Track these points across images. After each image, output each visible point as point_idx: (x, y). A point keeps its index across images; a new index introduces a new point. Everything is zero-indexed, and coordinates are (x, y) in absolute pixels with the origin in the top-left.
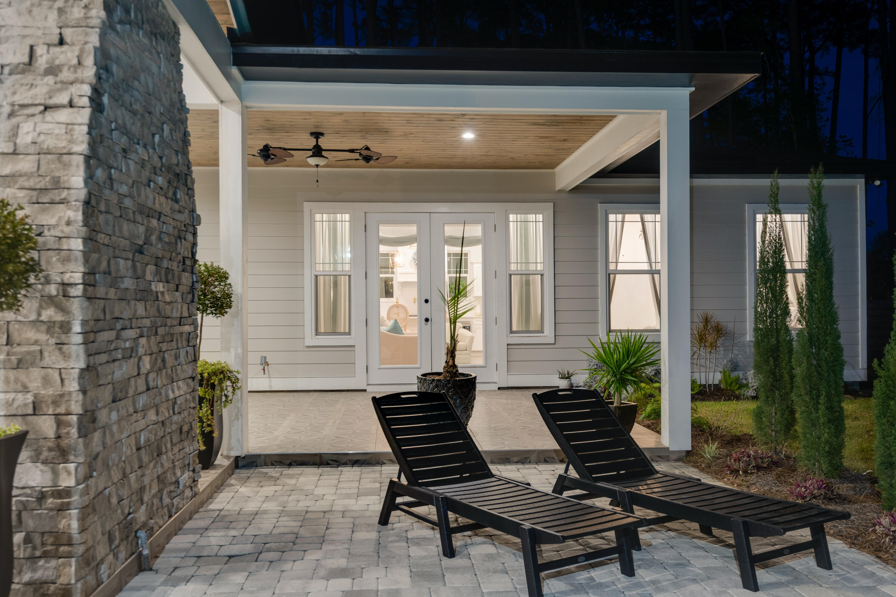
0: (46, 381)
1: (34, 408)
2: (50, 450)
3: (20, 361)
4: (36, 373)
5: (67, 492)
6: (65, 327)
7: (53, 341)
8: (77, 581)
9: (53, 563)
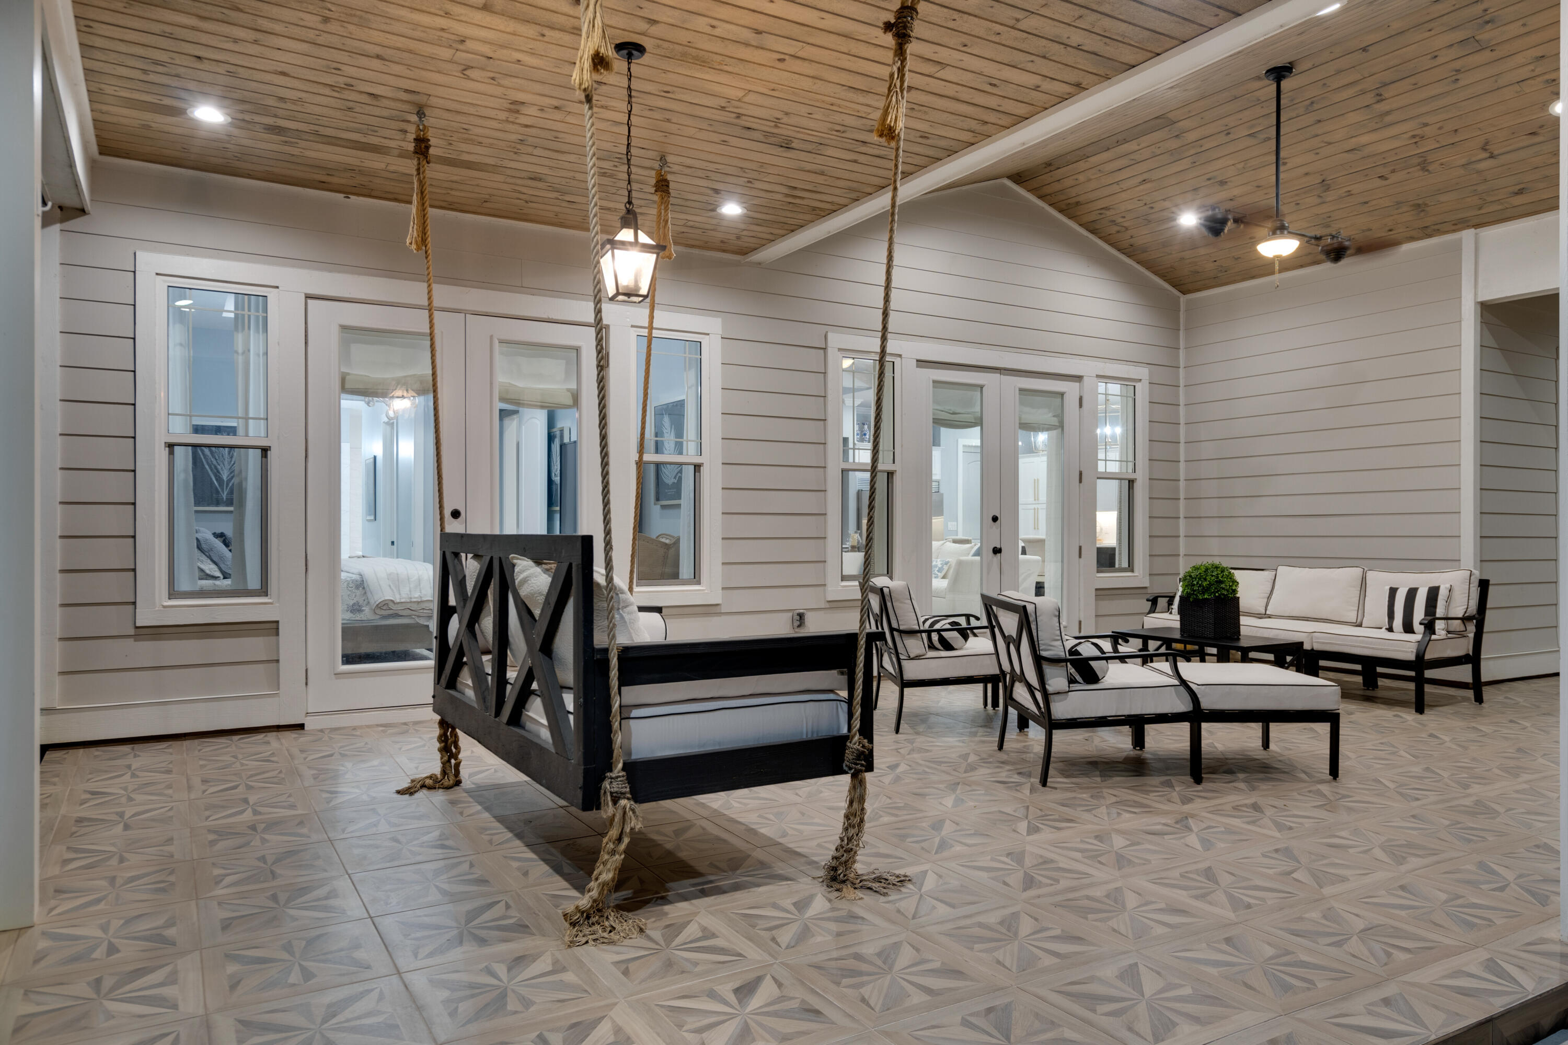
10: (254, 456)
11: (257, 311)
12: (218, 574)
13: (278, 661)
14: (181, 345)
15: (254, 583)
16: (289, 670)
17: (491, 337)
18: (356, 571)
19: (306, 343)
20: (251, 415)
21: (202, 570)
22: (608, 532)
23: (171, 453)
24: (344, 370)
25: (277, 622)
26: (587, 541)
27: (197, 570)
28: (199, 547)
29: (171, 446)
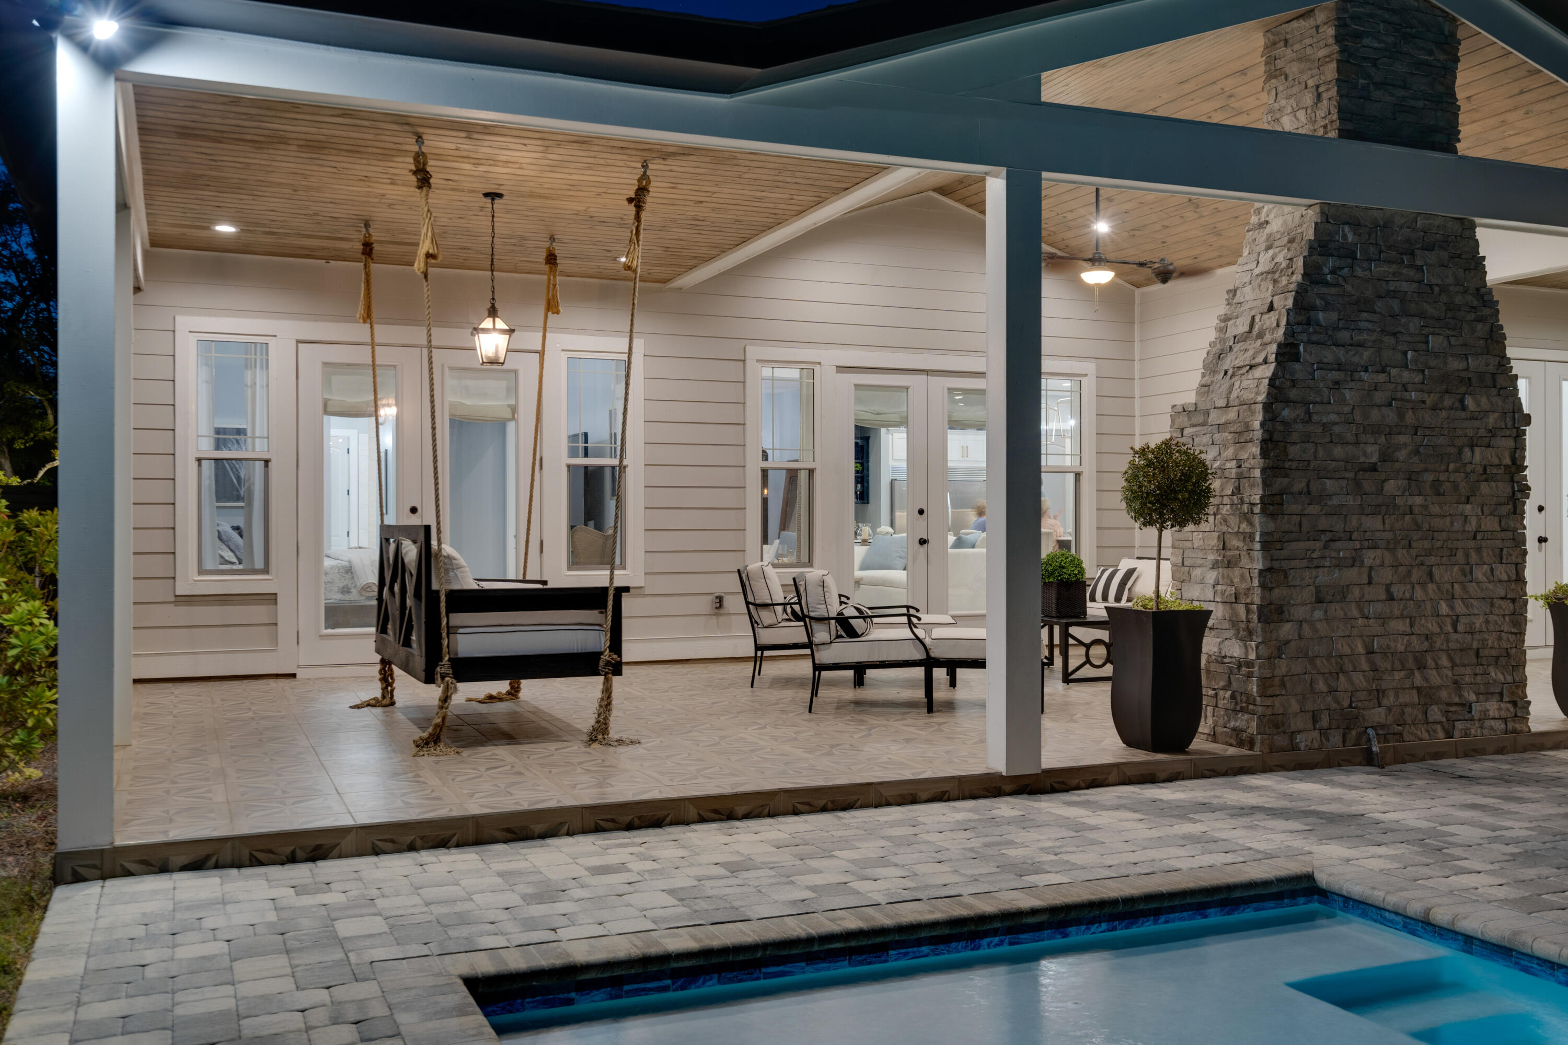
0: (1242, 577)
1: (1236, 598)
2: (1244, 630)
3: (1229, 562)
4: (1237, 571)
5: (1250, 664)
6: (1251, 536)
7: (1246, 548)
8: (1258, 734)
9: (1246, 716)
10: (259, 465)
11: (262, 355)
12: (235, 560)
13: (276, 624)
14: (207, 382)
15: (259, 564)
16: (285, 631)
17: (443, 365)
18: (346, 559)
19: (297, 378)
20: (257, 435)
21: (222, 557)
22: (438, 523)
23: (200, 465)
24: (326, 396)
25: (276, 594)
26: (427, 528)
27: (218, 557)
28: (220, 538)
29: (199, 460)
